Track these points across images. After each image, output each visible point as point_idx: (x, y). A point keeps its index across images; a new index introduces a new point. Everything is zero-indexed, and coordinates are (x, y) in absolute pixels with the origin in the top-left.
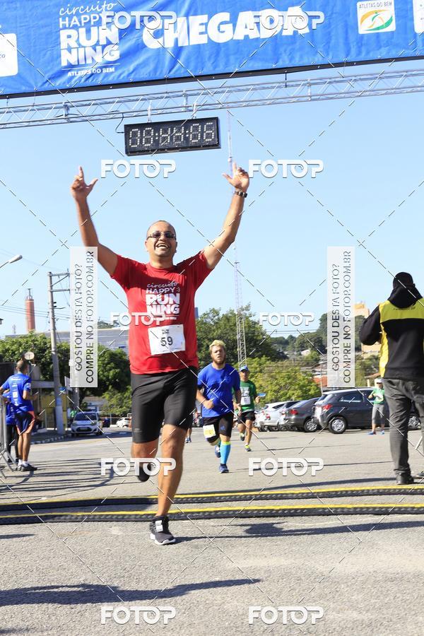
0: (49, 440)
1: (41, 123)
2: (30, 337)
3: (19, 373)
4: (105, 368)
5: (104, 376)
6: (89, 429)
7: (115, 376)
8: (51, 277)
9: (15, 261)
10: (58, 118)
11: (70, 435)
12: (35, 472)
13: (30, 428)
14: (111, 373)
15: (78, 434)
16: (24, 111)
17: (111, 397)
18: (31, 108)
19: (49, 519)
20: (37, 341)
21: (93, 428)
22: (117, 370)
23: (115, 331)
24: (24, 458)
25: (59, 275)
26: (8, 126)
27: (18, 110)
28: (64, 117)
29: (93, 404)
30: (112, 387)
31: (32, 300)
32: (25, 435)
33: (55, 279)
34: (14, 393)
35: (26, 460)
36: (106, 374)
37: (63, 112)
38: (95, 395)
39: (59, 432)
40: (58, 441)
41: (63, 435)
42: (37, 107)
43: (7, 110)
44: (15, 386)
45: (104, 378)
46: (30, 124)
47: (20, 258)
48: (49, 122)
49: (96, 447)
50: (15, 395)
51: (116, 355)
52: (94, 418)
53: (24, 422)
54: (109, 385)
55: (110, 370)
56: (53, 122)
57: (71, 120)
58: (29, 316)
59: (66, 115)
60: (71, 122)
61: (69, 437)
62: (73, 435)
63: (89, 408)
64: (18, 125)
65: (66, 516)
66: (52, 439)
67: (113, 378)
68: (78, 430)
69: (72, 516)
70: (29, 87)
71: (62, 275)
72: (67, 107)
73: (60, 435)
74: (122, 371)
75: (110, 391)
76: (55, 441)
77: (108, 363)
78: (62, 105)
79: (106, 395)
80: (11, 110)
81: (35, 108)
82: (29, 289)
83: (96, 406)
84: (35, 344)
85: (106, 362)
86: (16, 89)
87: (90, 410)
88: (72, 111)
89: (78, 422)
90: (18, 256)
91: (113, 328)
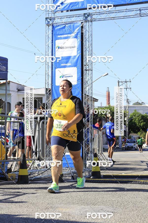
0: (116, 151)
1: (129, 17)
2: (109, 107)
3: (110, 122)
4: (139, 122)
5: (139, 125)
6: (132, 147)
7: (143, 126)
8: (119, 83)
9: (106, 75)
10: (136, 15)
11: (124, 149)
12: (115, 163)
13: (114, 145)
14: (142, 124)
15: (127, 149)
16: (122, 12)
17: (141, 134)
18: (125, 11)
19: (130, 182)
20: (112, 109)
21: (134, 146)
22: (144, 123)
23: (143, 106)
24: (110, 157)
25: (122, 82)
26: (115, 18)
27: (120, 11)
28: (139, 14)
29: (133, 137)
30: (142, 130)
31: (109, 92)
32: (111, 147)
33: (120, 84)
34: (107, 130)
35: (111, 158)
36: (140, 124)
37: (139, 12)
38: (135, 133)
39: (120, 147)
40: (119, 151)
41: (121, 149)
42: (128, 10)
43: (115, 12)
44: (108, 127)
45: (139, 126)
46: (124, 17)
47: (107, 74)
48: (132, 17)
49: (137, 154)
50: (108, 131)
51: (144, 116)
52: (134, 142)
53: (111, 142)
54: (141, 129)
55: (142, 122)
56: (134, 16)
57: (142, 15)
58: (108, 99)
59: (140, 14)
60: (142, 16)
61: (124, 150)
62: (125, 149)
63: (132, 138)
64: (119, 18)
65: (137, 181)
66: (117, 150)
67: (142, 126)
68: (128, 147)
69: (139, 181)
70: (125, 2)
71: (124, 82)
72: (140, 10)
73: (120, 149)
74: (147, 123)
75: (141, 132)
76: (118, 151)
77: (141, 120)
78: (138, 9)
79: (139, 133)
80: (117, 11)
81: (127, 10)
82: (108, 88)
83: (134, 138)
84: (111, 111)
85: (140, 119)
86: (119, 3)
87: (132, 139)
88: (142, 12)
89: (128, 144)
90: (106, 74)
91: (142, 105)
